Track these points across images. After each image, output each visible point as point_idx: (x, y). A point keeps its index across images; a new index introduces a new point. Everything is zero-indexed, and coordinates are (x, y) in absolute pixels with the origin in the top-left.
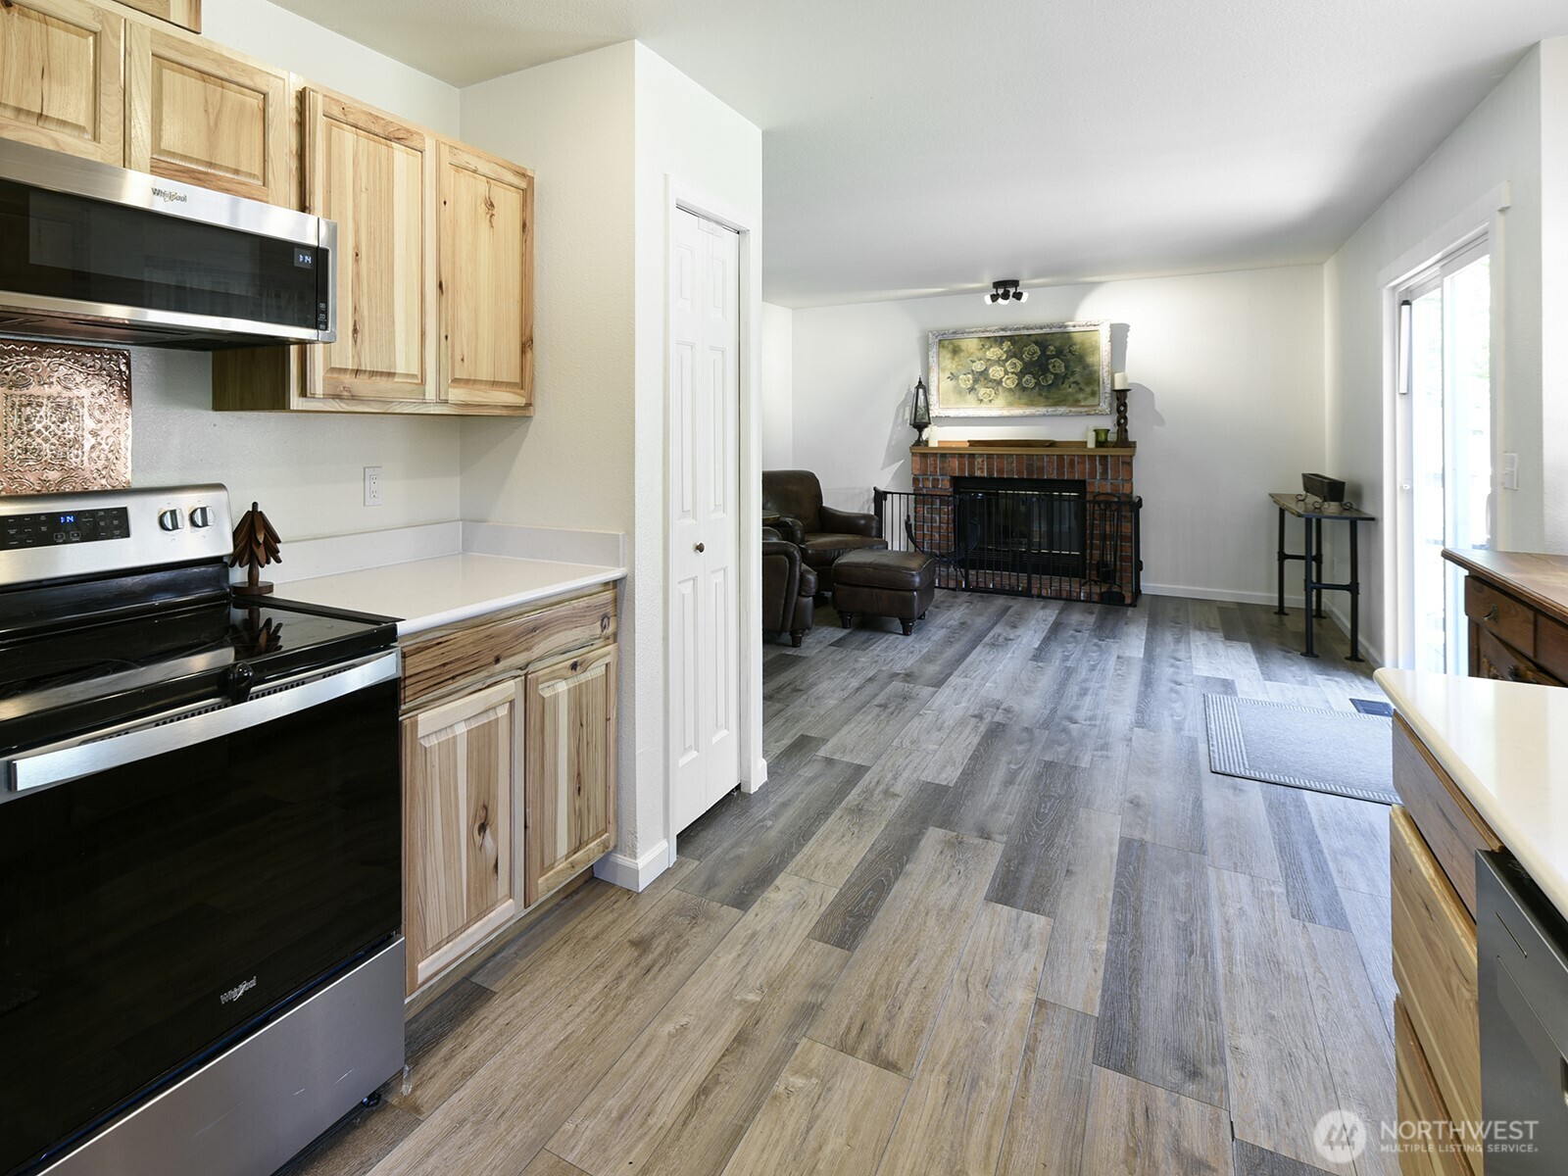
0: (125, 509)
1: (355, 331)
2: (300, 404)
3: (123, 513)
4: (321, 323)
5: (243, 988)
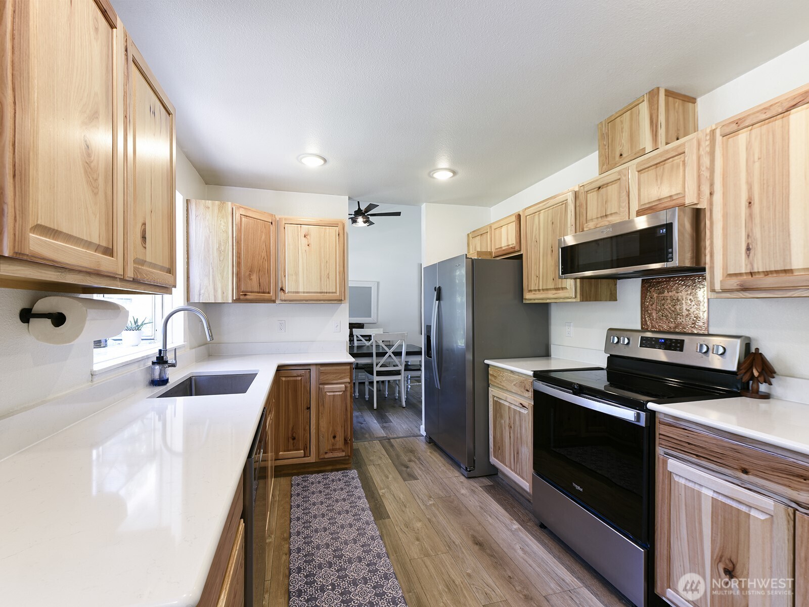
0: (683, 341)
1: (748, 249)
2: (713, 295)
3: (682, 342)
4: (670, 258)
5: (579, 488)
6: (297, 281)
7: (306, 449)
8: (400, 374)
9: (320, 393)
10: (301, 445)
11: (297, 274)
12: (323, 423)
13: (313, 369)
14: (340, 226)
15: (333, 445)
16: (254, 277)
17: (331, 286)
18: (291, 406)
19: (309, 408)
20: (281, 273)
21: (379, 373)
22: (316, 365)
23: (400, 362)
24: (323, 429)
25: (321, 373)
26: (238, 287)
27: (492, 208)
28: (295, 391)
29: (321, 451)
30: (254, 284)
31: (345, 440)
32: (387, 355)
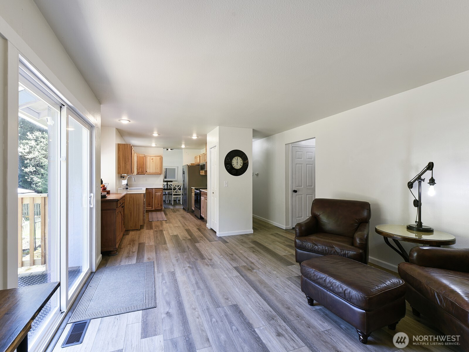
6: (150, 170)
7: (152, 207)
8: (180, 195)
9: (155, 195)
10: (151, 206)
11: (150, 168)
12: (156, 201)
13: (154, 189)
14: (160, 157)
15: (158, 206)
16: (140, 169)
17: (158, 171)
18: (149, 197)
19: (153, 198)
20: (146, 168)
21: (174, 195)
22: (154, 188)
23: (180, 192)
24: (156, 202)
25: (155, 190)
26: (137, 172)
27: (201, 150)
28: (150, 194)
29: (156, 207)
30: (140, 170)
31: (161, 205)
32: (176, 190)
